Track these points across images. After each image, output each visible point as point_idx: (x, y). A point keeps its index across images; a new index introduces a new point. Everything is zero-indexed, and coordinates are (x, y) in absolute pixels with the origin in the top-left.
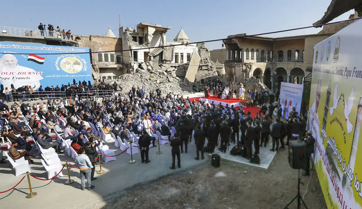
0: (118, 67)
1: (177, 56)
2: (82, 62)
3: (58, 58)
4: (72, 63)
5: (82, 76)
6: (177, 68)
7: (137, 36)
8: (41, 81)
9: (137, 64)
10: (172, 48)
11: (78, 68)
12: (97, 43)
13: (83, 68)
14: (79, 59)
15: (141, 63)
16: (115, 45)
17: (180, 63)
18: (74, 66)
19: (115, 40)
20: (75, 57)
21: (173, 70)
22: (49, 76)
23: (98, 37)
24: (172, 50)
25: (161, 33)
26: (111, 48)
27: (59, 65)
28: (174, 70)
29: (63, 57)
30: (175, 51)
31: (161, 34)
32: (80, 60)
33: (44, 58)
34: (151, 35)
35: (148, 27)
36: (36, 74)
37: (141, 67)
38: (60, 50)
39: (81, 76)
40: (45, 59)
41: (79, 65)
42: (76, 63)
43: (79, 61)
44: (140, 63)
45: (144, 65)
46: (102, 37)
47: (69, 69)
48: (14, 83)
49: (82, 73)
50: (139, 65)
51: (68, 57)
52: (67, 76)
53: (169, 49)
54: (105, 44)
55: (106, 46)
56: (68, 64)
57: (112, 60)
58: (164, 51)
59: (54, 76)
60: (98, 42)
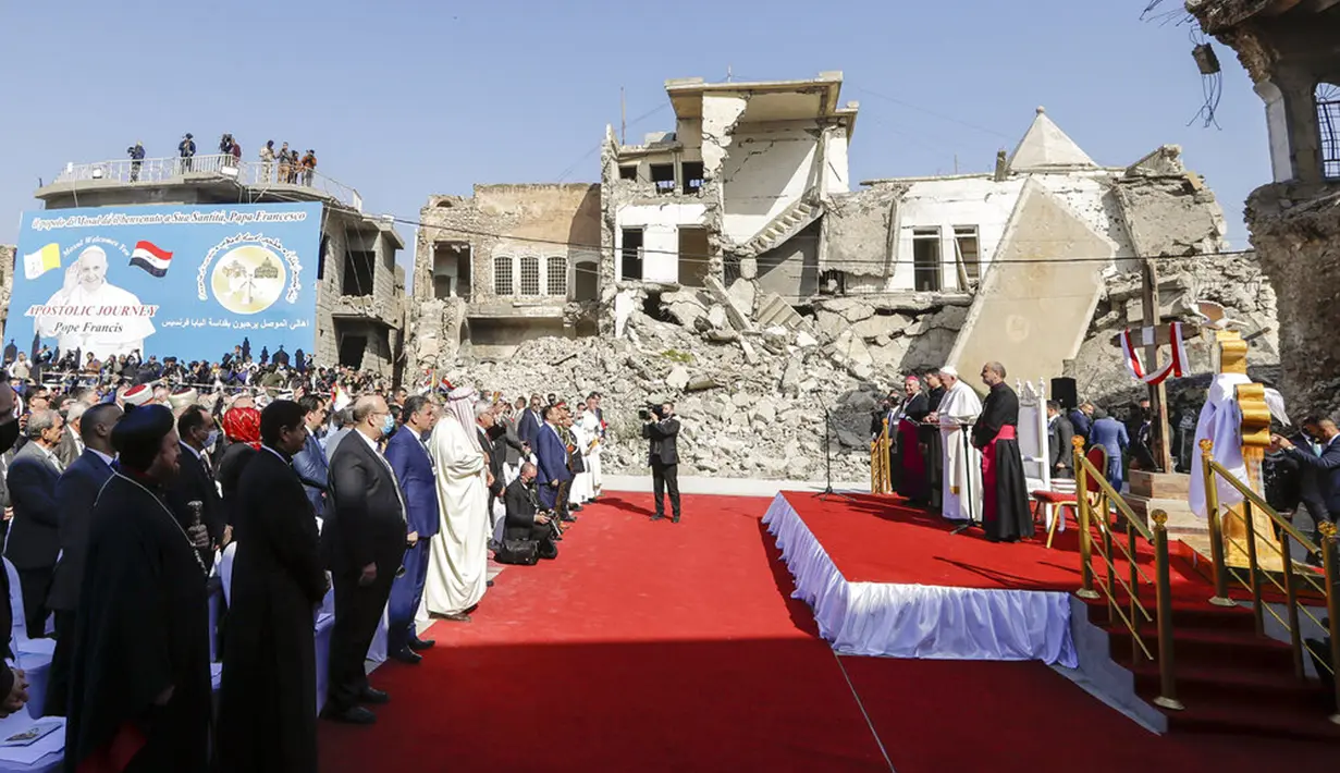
0: (567, 314)
1: (926, 250)
2: (287, 266)
3: (210, 252)
4: (251, 270)
5: (278, 325)
6: (920, 317)
7: (672, 160)
8: (147, 341)
9: (634, 293)
10: (885, 204)
11: (269, 292)
12: (497, 215)
13: (285, 292)
14: (277, 253)
15: (658, 288)
16: (574, 214)
17: (957, 292)
18: (255, 281)
19: (576, 192)
20: (265, 244)
21: (894, 336)
22: (172, 324)
23: (503, 187)
24: (886, 210)
25: (816, 127)
26: (554, 230)
27: (207, 281)
28: (902, 333)
29: (226, 246)
30: (911, 220)
31: (818, 133)
32: (282, 257)
33: (171, 254)
34: (720, 134)
35: (701, 96)
36: (139, 313)
37: (662, 308)
38: (223, 222)
39: (271, 324)
40: (173, 257)
41: (272, 279)
42: (267, 271)
43: (276, 261)
44: (650, 287)
45: (685, 303)
46: (518, 186)
47: (238, 295)
48: (84, 344)
49: (276, 311)
50: (647, 297)
51: (246, 244)
52: (226, 324)
53: (866, 210)
54: (529, 217)
55: (534, 222)
56: (238, 275)
57: (556, 286)
58: (825, 222)
59: (187, 323)
60: (501, 209)
